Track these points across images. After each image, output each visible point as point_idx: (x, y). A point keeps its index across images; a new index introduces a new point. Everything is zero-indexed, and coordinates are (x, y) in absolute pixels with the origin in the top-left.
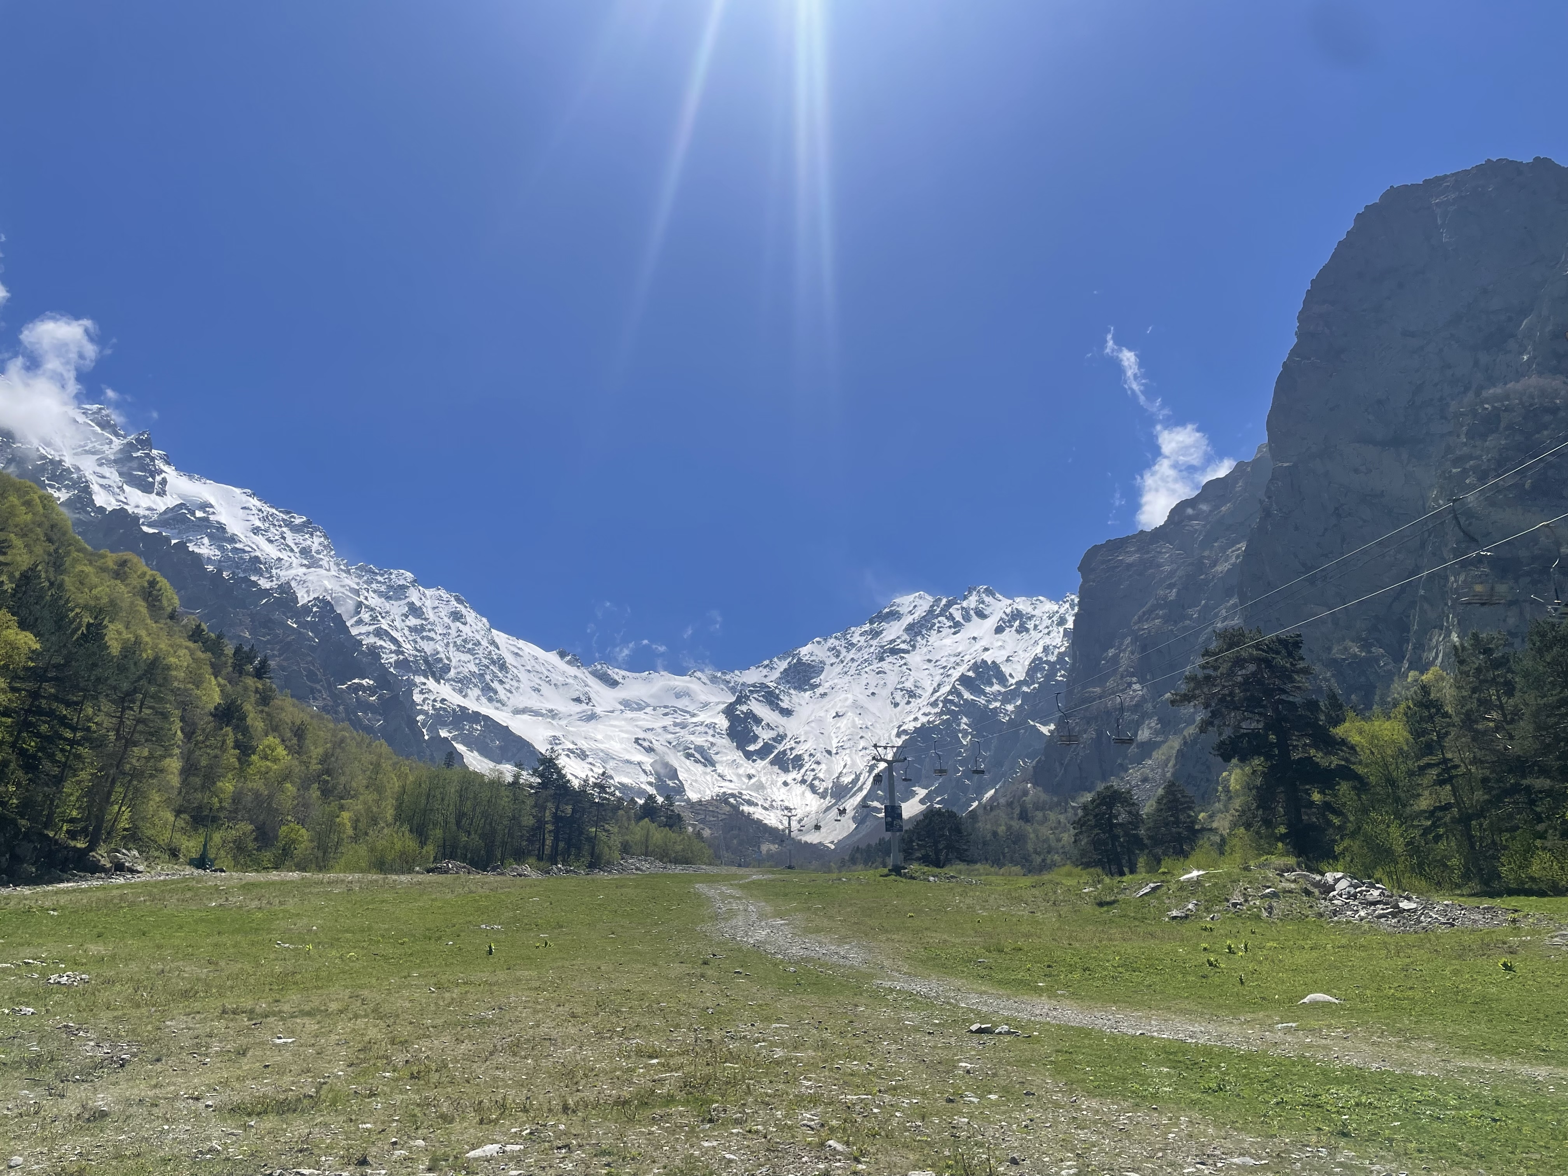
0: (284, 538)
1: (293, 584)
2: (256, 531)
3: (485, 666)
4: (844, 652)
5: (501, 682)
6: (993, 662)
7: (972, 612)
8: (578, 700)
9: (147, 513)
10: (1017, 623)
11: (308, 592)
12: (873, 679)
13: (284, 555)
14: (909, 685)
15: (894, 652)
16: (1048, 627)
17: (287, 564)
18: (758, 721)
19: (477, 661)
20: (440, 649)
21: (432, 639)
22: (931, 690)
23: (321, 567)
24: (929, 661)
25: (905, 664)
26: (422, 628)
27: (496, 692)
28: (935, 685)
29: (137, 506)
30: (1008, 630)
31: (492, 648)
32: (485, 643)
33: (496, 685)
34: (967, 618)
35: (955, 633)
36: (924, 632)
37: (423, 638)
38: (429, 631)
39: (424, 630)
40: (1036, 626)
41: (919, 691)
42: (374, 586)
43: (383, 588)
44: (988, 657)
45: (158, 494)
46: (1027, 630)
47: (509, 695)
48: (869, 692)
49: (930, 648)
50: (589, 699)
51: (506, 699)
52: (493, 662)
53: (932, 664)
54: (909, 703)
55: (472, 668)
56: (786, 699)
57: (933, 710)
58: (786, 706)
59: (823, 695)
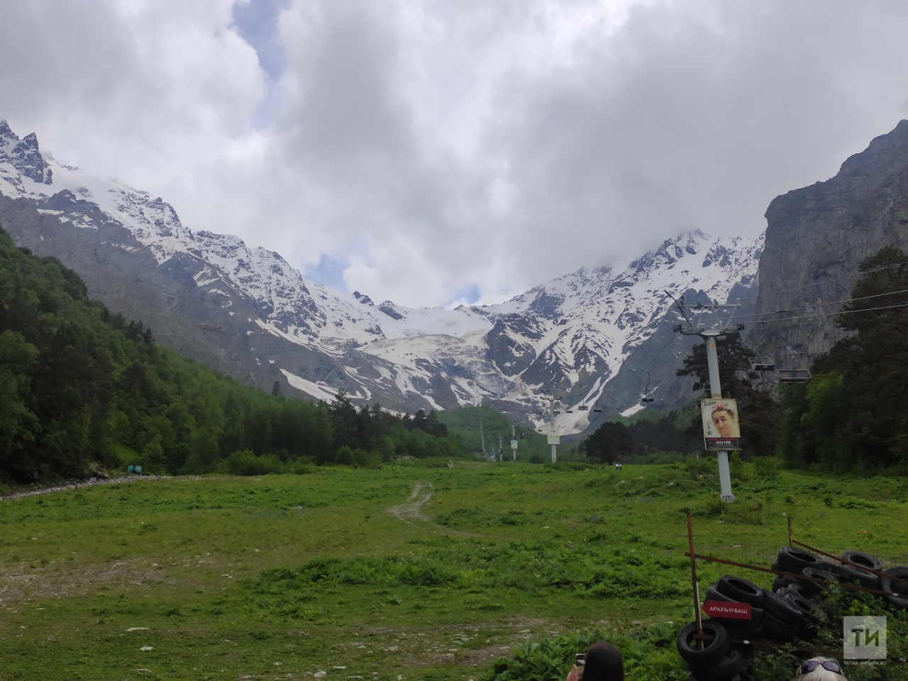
0: (142, 213)
1: (153, 249)
2: (121, 209)
3: (299, 307)
4: (580, 285)
5: (312, 319)
6: (701, 291)
7: (684, 251)
8: (371, 331)
9: (40, 198)
10: (721, 258)
11: (164, 255)
12: (604, 308)
13: (143, 226)
14: (633, 311)
15: (621, 284)
16: (746, 260)
17: (146, 234)
18: (512, 343)
19: (293, 304)
20: (264, 295)
21: (258, 287)
22: (650, 315)
23: (171, 235)
24: (649, 291)
25: (630, 295)
26: (250, 279)
27: (308, 327)
28: (654, 310)
29: (32, 194)
30: (713, 264)
31: (304, 293)
32: (298, 290)
33: (308, 321)
34: (679, 254)
35: (670, 268)
36: (645, 268)
37: (251, 287)
38: (256, 281)
39: (252, 280)
40: (736, 260)
41: (642, 316)
42: (212, 247)
43: (219, 249)
44: (697, 287)
45: (46, 183)
46: (730, 263)
47: (318, 329)
48: (599, 318)
49: (650, 281)
50: (380, 330)
51: (316, 332)
52: (305, 304)
53: (651, 294)
54: (633, 325)
55: (289, 308)
56: (534, 326)
57: (652, 331)
58: (534, 331)
59: (564, 322)
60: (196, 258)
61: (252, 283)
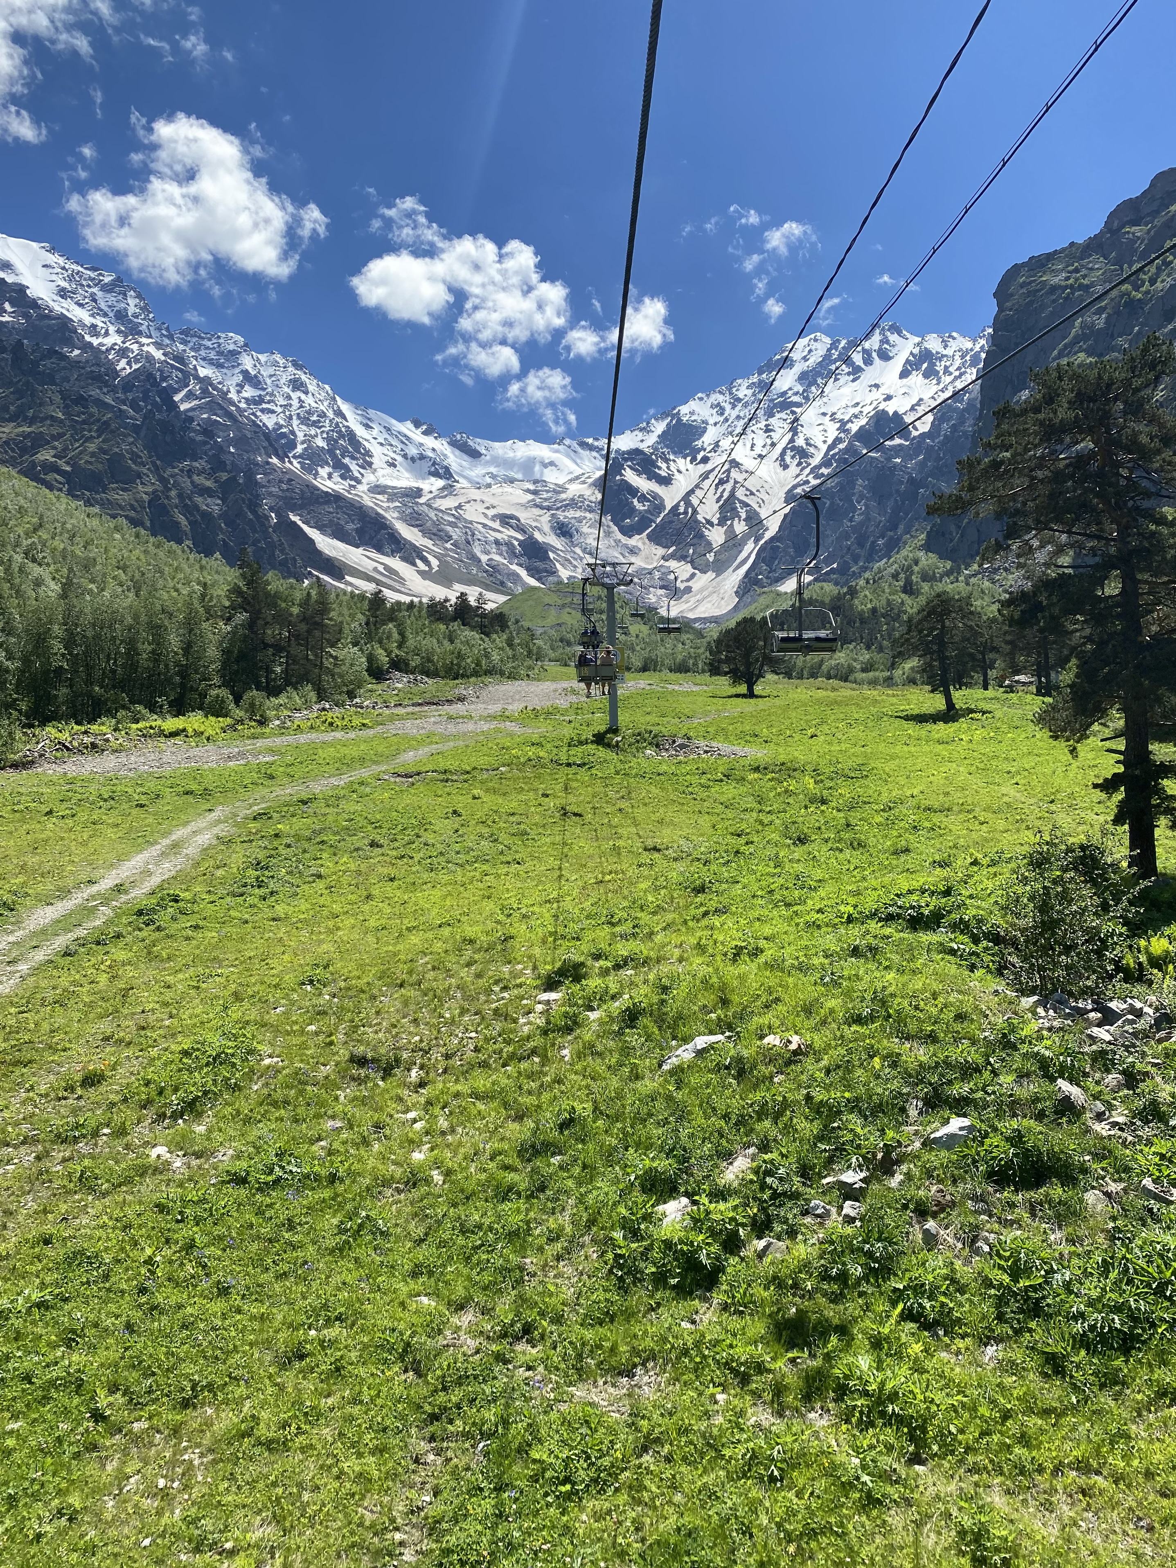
1: (112, 354)
3: (333, 440)
4: (728, 407)
5: (353, 458)
6: (896, 413)
7: (874, 355)
8: (436, 474)
10: (925, 365)
11: (129, 362)
12: (760, 439)
13: (99, 321)
14: (800, 442)
15: (786, 405)
16: (960, 368)
17: (102, 332)
18: (633, 491)
19: (325, 435)
20: (282, 422)
21: (273, 412)
22: (824, 448)
23: (141, 333)
24: (824, 414)
25: (797, 420)
26: (261, 399)
27: (348, 468)
28: (830, 441)
30: (914, 374)
31: (339, 420)
32: (330, 414)
33: (348, 461)
34: (868, 361)
35: (853, 381)
36: (819, 381)
37: (263, 411)
38: (269, 402)
39: (263, 401)
40: (946, 368)
41: (812, 450)
42: (203, 353)
43: (212, 355)
44: (891, 408)
46: (937, 373)
47: (362, 471)
48: (754, 454)
49: (825, 400)
50: (449, 473)
51: (359, 476)
52: (341, 436)
53: (828, 418)
54: (799, 464)
55: (320, 442)
56: (664, 466)
57: (825, 471)
58: (663, 474)
59: (705, 460)
60: (177, 369)
61: (264, 406)
